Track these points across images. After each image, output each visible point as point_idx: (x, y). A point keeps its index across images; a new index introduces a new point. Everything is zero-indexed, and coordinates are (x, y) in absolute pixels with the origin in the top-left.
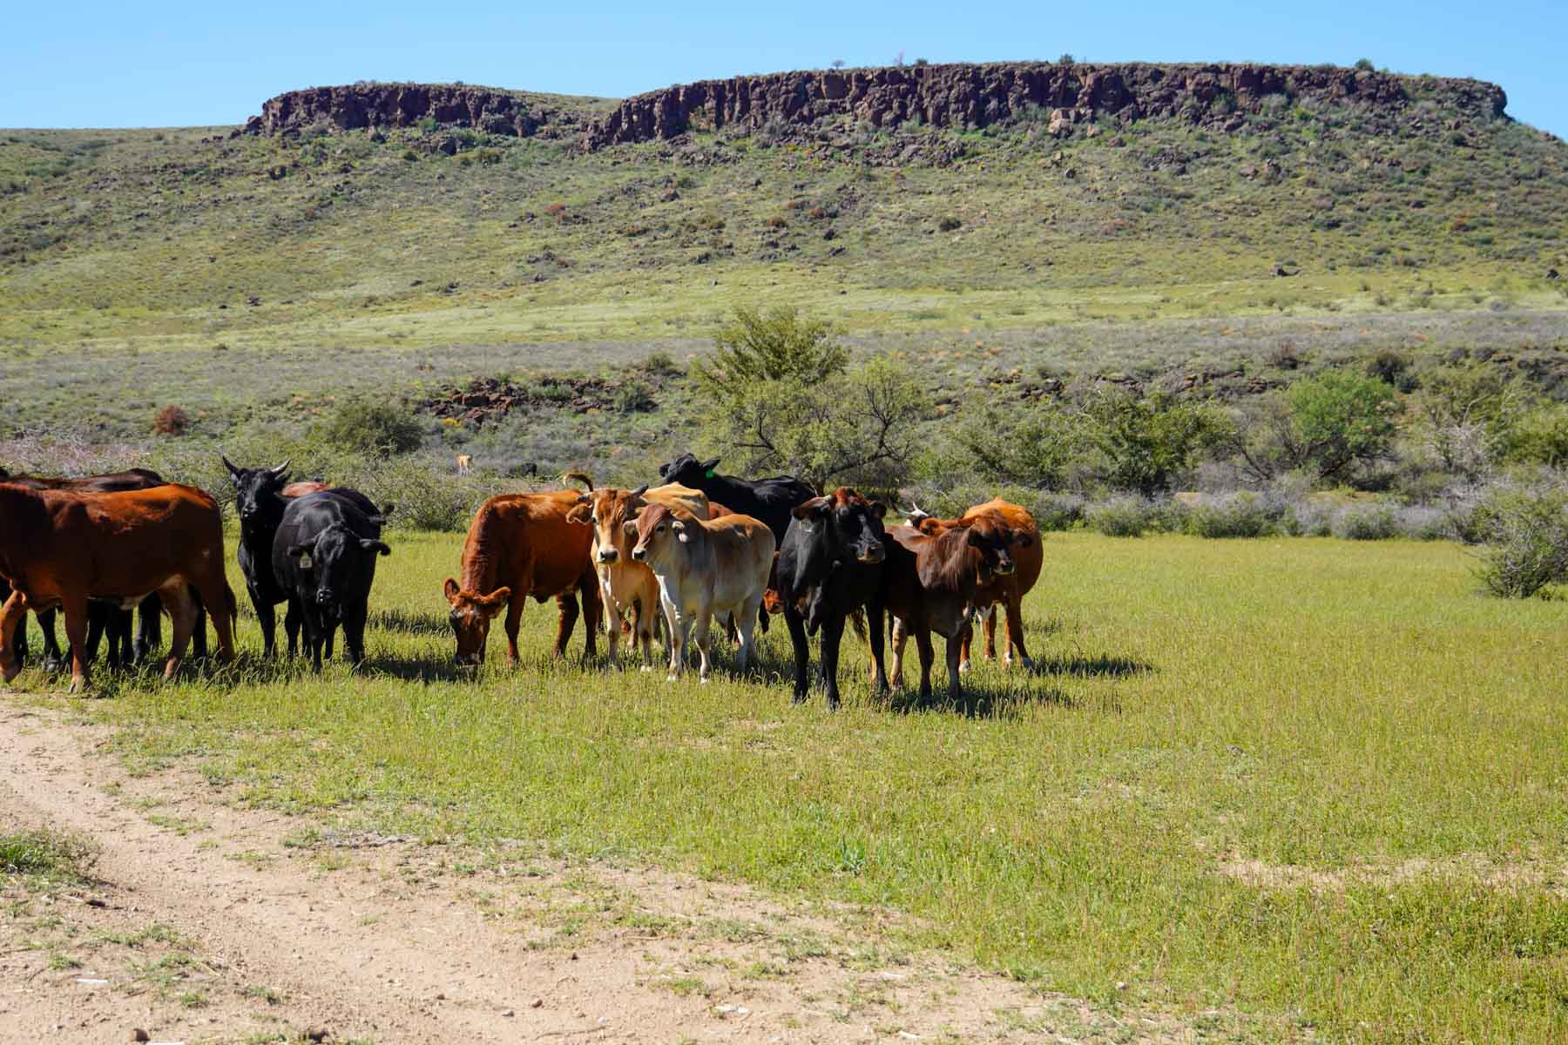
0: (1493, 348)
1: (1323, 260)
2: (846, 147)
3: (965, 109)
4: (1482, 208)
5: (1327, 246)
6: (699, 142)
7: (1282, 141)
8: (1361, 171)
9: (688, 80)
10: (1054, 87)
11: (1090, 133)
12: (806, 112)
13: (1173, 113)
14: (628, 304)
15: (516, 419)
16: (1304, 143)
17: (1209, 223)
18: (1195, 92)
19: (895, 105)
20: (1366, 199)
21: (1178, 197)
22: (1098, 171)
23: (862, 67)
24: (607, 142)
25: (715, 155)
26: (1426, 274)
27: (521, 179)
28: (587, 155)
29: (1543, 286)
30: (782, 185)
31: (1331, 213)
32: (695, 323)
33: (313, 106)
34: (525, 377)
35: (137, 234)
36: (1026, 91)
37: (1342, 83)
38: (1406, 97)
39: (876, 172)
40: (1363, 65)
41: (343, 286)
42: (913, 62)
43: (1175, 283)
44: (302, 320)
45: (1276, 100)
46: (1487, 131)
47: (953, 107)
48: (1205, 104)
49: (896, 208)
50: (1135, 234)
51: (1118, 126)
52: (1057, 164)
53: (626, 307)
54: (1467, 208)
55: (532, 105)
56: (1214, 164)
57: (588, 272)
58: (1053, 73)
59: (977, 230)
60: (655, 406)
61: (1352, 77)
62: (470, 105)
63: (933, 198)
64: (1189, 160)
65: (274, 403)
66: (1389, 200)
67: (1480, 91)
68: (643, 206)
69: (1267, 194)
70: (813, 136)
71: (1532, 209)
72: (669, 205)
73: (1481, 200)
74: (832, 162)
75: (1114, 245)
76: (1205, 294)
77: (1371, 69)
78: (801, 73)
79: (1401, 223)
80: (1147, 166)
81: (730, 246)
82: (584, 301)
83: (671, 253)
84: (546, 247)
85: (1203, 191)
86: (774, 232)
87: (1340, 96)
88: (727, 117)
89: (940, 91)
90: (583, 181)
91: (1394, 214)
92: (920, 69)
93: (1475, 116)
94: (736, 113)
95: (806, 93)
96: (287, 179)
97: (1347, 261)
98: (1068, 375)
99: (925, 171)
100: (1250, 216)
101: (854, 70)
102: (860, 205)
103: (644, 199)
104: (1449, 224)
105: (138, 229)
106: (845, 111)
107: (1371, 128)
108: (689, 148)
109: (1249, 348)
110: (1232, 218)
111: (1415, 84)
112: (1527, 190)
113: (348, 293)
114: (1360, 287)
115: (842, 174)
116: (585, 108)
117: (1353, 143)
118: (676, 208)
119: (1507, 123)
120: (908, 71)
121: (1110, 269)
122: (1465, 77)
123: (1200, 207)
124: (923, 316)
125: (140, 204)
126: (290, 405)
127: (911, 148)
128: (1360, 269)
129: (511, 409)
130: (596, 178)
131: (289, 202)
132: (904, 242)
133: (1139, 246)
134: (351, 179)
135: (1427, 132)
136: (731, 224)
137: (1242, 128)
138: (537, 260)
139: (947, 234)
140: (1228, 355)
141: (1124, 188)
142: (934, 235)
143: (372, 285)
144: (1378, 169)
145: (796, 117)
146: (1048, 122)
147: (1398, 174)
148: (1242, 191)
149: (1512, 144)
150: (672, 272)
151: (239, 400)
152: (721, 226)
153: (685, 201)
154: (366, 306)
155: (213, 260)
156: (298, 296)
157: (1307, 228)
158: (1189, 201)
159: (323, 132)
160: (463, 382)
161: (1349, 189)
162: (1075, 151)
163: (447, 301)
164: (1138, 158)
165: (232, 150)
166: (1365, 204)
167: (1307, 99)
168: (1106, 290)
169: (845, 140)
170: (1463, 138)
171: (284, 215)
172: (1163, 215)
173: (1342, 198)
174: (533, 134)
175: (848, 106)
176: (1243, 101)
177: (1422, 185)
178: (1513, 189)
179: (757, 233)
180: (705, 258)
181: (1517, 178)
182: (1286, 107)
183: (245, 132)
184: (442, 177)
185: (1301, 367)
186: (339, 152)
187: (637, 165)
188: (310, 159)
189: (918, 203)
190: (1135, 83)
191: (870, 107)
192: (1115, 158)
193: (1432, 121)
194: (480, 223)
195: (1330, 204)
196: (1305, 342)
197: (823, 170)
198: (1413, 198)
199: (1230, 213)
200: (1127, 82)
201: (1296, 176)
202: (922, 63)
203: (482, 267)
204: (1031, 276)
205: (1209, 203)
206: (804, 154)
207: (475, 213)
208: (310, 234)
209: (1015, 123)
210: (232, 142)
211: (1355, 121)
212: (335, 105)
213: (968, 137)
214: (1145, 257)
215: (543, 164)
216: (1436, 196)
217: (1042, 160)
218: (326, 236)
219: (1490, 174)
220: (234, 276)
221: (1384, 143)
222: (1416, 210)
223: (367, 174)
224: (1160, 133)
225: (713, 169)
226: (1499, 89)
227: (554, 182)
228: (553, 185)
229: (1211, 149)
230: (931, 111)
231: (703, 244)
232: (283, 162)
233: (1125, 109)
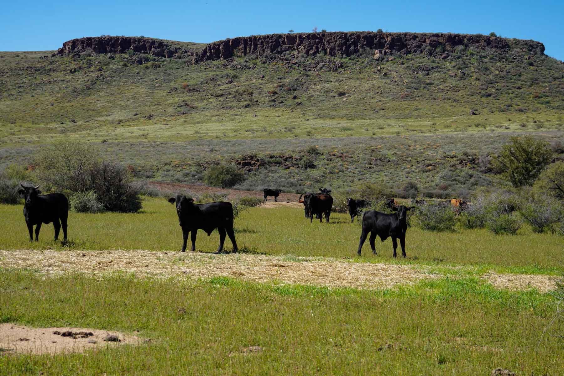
1: (487, 109)
2: (296, 63)
3: (342, 49)
4: (543, 90)
5: (488, 103)
6: (238, 61)
7: (464, 63)
8: (496, 75)
10: (375, 41)
11: (390, 59)
12: (279, 50)
13: (421, 52)
14: (225, 123)
15: (263, 171)
16: (473, 64)
17: (441, 94)
18: (430, 44)
19: (314, 47)
20: (500, 85)
21: (428, 84)
22: (395, 74)
23: (301, 32)
24: (202, 60)
25: (245, 66)
26: (530, 115)
27: (169, 74)
28: (194, 65)
30: (273, 78)
31: (487, 91)
32: (257, 131)
33: (85, 45)
34: (261, 156)
35: (20, 94)
36: (365, 43)
37: (485, 41)
38: (509, 47)
39: (309, 73)
40: (493, 34)
41: (107, 116)
42: (321, 31)
43: (434, 117)
44: (96, 129)
45: (460, 47)
46: (540, 60)
47: (337, 48)
48: (433, 49)
49: (319, 87)
50: (413, 98)
51: (401, 57)
52: (379, 71)
53: (224, 125)
54: (537, 89)
55: (171, 46)
56: (439, 72)
57: (203, 111)
58: (375, 36)
59: (352, 96)
60: (315, 166)
61: (489, 39)
62: (147, 45)
63: (333, 83)
64: (430, 70)
66: (508, 86)
67: (535, 45)
68: (219, 85)
69: (461, 83)
70: (283, 59)
72: (230, 85)
73: (543, 87)
74: (291, 69)
75: (407, 102)
76: (448, 122)
77: (496, 36)
78: (277, 35)
79: (513, 95)
80: (414, 72)
81: (257, 101)
82: (206, 123)
84: (184, 101)
85: (436, 82)
86: (273, 96)
87: (484, 46)
88: (248, 51)
89: (332, 42)
90: (194, 75)
91: (511, 92)
92: (324, 33)
93: (535, 54)
94: (252, 50)
95: (279, 42)
96: (77, 73)
97: (497, 110)
98: (476, 155)
99: (328, 73)
100: (456, 92)
101: (298, 34)
102: (305, 86)
103: (219, 82)
104: (532, 96)
105: (20, 92)
106: (294, 49)
107: (497, 59)
108: (235, 63)
110: (450, 93)
111: (512, 42)
112: (559, 83)
113: (109, 118)
114: (507, 119)
115: (295, 74)
116: (192, 47)
117: (491, 64)
118: (232, 86)
119: (546, 58)
120: (319, 34)
121: (407, 112)
122: (529, 39)
123: (436, 88)
124: (345, 129)
125: (19, 82)
126: (173, 165)
127: (322, 64)
128: (503, 113)
129: (260, 167)
130: (199, 74)
131: (79, 82)
132: (324, 100)
133: (416, 103)
134: (103, 73)
135: (518, 60)
136: (256, 93)
137: (448, 58)
138: (181, 106)
139: (341, 97)
141: (406, 81)
142: (335, 98)
143: (118, 115)
144: (502, 74)
145: (275, 52)
146: (374, 55)
147: (510, 76)
148: (452, 82)
149: (550, 65)
150: (236, 111)
151: (152, 163)
152: (252, 93)
153: (236, 83)
154: (119, 124)
155: (52, 105)
156: (90, 119)
157: (479, 97)
158: (432, 86)
159: (89, 55)
160: (239, 156)
161: (493, 82)
162: (385, 66)
163: (151, 121)
165: (53, 62)
166: (499, 88)
167: (472, 48)
168: (409, 120)
169: (295, 61)
170: (532, 63)
171: (78, 87)
172: (423, 91)
173: (490, 85)
174: (172, 57)
175: (296, 48)
176: (448, 48)
177: (519, 80)
178: (553, 83)
179: (266, 96)
180: (247, 106)
181: (555, 79)
182: (464, 50)
183: (57, 54)
184: (138, 73)
186: (97, 63)
187: (214, 69)
188: (85, 65)
189: (327, 85)
190: (406, 40)
191: (304, 49)
192: (401, 69)
193: (520, 56)
194: (156, 91)
195: (486, 87)
197: (288, 72)
198: (516, 85)
199: (448, 91)
200: (404, 40)
201: (471, 77)
202: (324, 31)
203: (161, 108)
204: (378, 114)
205: (440, 87)
206: (280, 66)
207: (153, 87)
208: (89, 95)
209: (361, 55)
210: (52, 58)
211: (491, 56)
212: (94, 44)
213: (344, 60)
214: (419, 107)
215: (177, 69)
216: (525, 85)
217: (373, 70)
218: (96, 96)
219: (544, 77)
220: (62, 111)
221: (503, 64)
222: (518, 90)
223: (109, 72)
224: (417, 59)
225: (245, 71)
226: (542, 44)
227: (183, 75)
228: (182, 77)
229: (438, 66)
230: (328, 51)
231: (246, 100)
232: (74, 67)
233: (403, 50)
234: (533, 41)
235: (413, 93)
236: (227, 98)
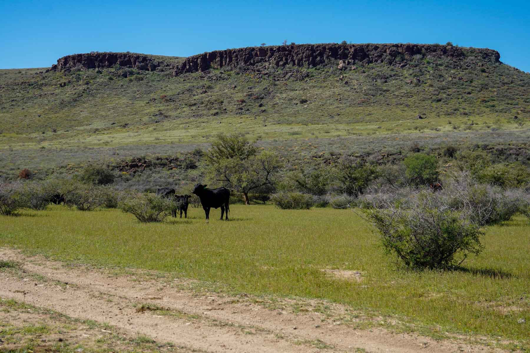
0: (487, 144)
1: (435, 113)
2: (267, 74)
3: (309, 60)
4: (491, 94)
5: (437, 108)
6: (214, 73)
7: (421, 71)
8: (449, 82)
9: (210, 51)
10: (340, 52)
11: (353, 68)
12: (252, 62)
13: (382, 61)
14: (189, 130)
15: (148, 172)
16: (429, 72)
17: (395, 100)
18: (390, 54)
19: (284, 59)
20: (451, 91)
21: (384, 91)
22: (356, 82)
23: (272, 45)
24: (181, 73)
25: (220, 77)
26: (472, 118)
27: (151, 86)
28: (174, 77)
29: (512, 122)
30: (244, 87)
31: (437, 96)
32: (213, 137)
33: (76, 61)
34: (151, 157)
35: (12, 107)
36: (330, 54)
37: (442, 50)
38: (464, 55)
39: (277, 83)
40: (449, 44)
41: (87, 125)
42: (290, 44)
43: (383, 121)
44: (72, 137)
45: (418, 56)
46: (493, 67)
47: (304, 59)
48: (393, 58)
49: (284, 95)
50: (369, 104)
51: (363, 66)
52: (341, 79)
53: (188, 131)
54: (485, 94)
55: (154, 60)
56: (397, 79)
57: (174, 119)
58: (340, 47)
59: (313, 103)
60: (196, 167)
61: (445, 48)
62: (132, 60)
63: (297, 92)
64: (388, 78)
65: (62, 167)
66: (458, 92)
67: (490, 53)
68: (194, 95)
69: (415, 90)
70: (255, 70)
71: (509, 94)
72: (204, 95)
73: (491, 91)
74: (262, 79)
75: (362, 108)
76: (393, 125)
77: (452, 46)
78: (250, 48)
79: (462, 100)
80: (373, 80)
81: (225, 110)
82: (174, 130)
83: (205, 112)
84: (159, 110)
85: (393, 89)
86: (241, 104)
87: (441, 55)
88: (224, 64)
89: (300, 54)
90: (173, 87)
91: (460, 97)
92: (293, 46)
93: (489, 62)
94: (227, 62)
95: (252, 55)
96: (66, 87)
97: (443, 113)
98: (340, 155)
99: (295, 82)
100: (409, 98)
101: (269, 47)
102: (272, 94)
103: (195, 93)
104: (480, 100)
105: (12, 105)
106: (266, 61)
107: (452, 66)
108: (211, 75)
109: (403, 145)
110: (403, 99)
111: (467, 50)
112: (507, 88)
113: (88, 127)
114: (448, 122)
115: (265, 83)
116: (173, 61)
117: (446, 71)
118: (206, 96)
119: (500, 64)
120: (288, 47)
121: (360, 117)
122: (485, 48)
123: (392, 95)
124: (294, 134)
125: (13, 96)
126: (67, 168)
127: (290, 74)
128: (448, 116)
129: (146, 168)
130: (178, 86)
131: (67, 95)
132: (287, 107)
133: (370, 108)
134: (89, 86)
135: (472, 68)
136: (226, 102)
137: (406, 67)
138: (157, 115)
139: (302, 105)
140: (396, 147)
141: (365, 88)
142: (298, 105)
143: (97, 124)
144: (455, 81)
145: (248, 63)
146: (338, 65)
147: (462, 82)
148: (407, 89)
149: (502, 71)
150: (205, 119)
151: (49, 166)
152: (222, 102)
153: (209, 93)
154: (95, 132)
155: (40, 116)
156: (70, 129)
157: (430, 102)
158: (388, 92)
159: (79, 70)
160: (129, 159)
161: (444, 88)
162: (347, 75)
163: (124, 130)
164: (370, 77)
165: (46, 77)
166: (450, 93)
167: (429, 56)
168: (358, 124)
169: (266, 71)
170: (484, 70)
171: (65, 100)
172: (379, 97)
173: (442, 91)
174: (155, 70)
175: (267, 59)
176: (407, 57)
177: (470, 86)
178: (502, 88)
179: (235, 105)
180: (217, 114)
181: (504, 84)
182: (422, 59)
183: (51, 70)
184: (122, 86)
185: (421, 151)
186: (85, 77)
187: (192, 81)
188: (74, 80)
189: (292, 94)
190: (368, 51)
191: (275, 60)
192: (362, 77)
193: (474, 64)
194: (136, 102)
196: (423, 143)
197: (258, 82)
198: (467, 91)
199: (402, 97)
200: (366, 50)
201: (426, 83)
202: (293, 44)
203: (137, 118)
204: (332, 119)
205: (395, 93)
206: (252, 76)
207: (134, 98)
208: (75, 106)
209: (326, 65)
210: (46, 74)
211: (446, 64)
212: (83, 60)
213: (310, 70)
214: (372, 112)
215: (158, 81)
216: (475, 90)
217: (336, 78)
218: (80, 107)
219: (494, 82)
220: (47, 122)
221: (457, 72)
222: (468, 95)
223: (95, 85)
224: (378, 68)
225: (219, 82)
226: (497, 52)
227: (162, 87)
228: (162, 88)
229: (396, 74)
230: (296, 61)
231: (216, 109)
232: (65, 81)
233: (365, 60)
234: (489, 49)
235: (369, 99)
236: (199, 107)
